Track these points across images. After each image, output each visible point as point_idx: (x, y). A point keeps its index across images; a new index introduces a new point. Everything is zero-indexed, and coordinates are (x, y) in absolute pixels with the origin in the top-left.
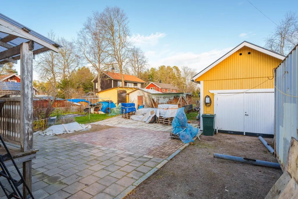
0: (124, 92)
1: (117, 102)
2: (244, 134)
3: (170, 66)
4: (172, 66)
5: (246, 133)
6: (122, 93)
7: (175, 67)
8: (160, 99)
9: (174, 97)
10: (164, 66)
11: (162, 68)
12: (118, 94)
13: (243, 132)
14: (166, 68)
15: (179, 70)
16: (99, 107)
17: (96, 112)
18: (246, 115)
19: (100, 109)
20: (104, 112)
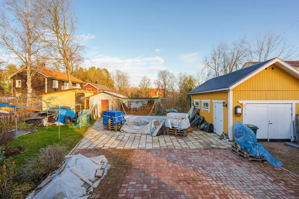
0: (82, 95)
1: (75, 108)
2: (269, 141)
3: (100, 68)
4: (102, 68)
5: (270, 139)
6: (80, 96)
7: (104, 69)
8: (132, 103)
9: (148, 102)
10: (94, 68)
11: (92, 69)
12: (76, 98)
13: (267, 139)
14: (96, 69)
15: (109, 73)
16: (53, 116)
17: (51, 124)
18: (269, 123)
19: (56, 119)
20: (62, 122)
